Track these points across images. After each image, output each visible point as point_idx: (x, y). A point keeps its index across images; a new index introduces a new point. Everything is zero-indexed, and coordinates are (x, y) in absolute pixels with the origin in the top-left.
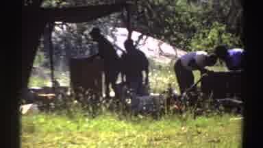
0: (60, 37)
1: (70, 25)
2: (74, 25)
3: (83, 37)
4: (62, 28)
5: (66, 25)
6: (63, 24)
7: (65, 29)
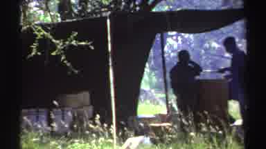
0: (173, 51)
1: (187, 36)
2: (191, 36)
3: (203, 51)
4: (177, 40)
5: (182, 37)
6: (177, 36)
7: (180, 42)
